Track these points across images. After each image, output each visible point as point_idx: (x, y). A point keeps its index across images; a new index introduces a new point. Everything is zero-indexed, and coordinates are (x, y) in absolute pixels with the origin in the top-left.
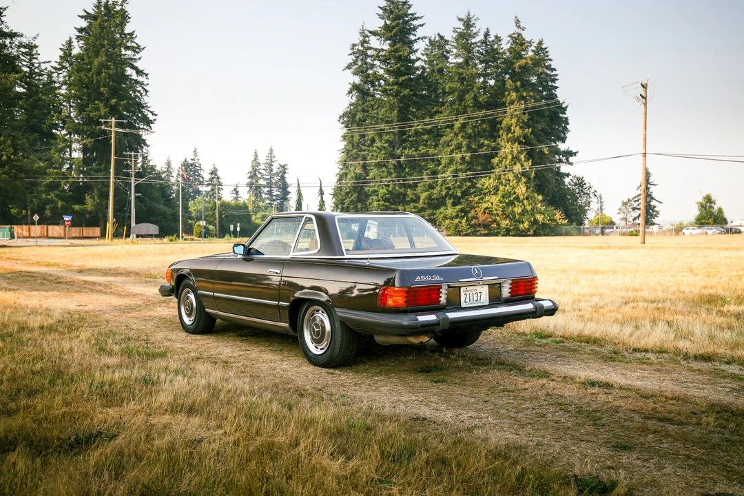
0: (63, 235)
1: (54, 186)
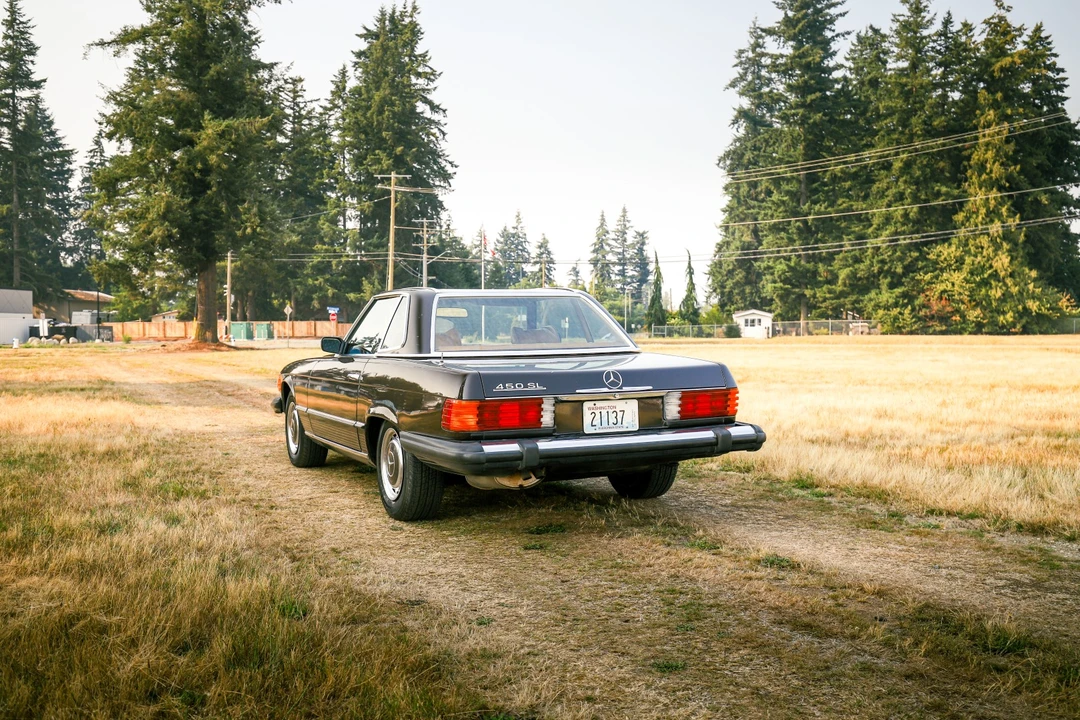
1: (322, 269)
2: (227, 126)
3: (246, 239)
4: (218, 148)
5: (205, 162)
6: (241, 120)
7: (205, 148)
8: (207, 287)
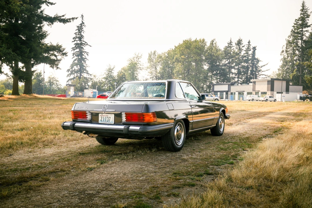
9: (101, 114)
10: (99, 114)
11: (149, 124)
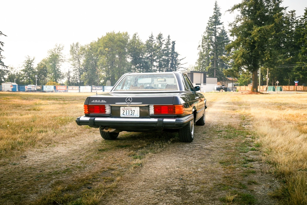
0: (303, 90)
1: (299, 69)
2: (261, 29)
3: (266, 61)
4: (258, 35)
5: (254, 39)
6: (265, 26)
7: (254, 36)
8: (255, 76)
9: (123, 108)
10: (121, 108)
11: (179, 116)
